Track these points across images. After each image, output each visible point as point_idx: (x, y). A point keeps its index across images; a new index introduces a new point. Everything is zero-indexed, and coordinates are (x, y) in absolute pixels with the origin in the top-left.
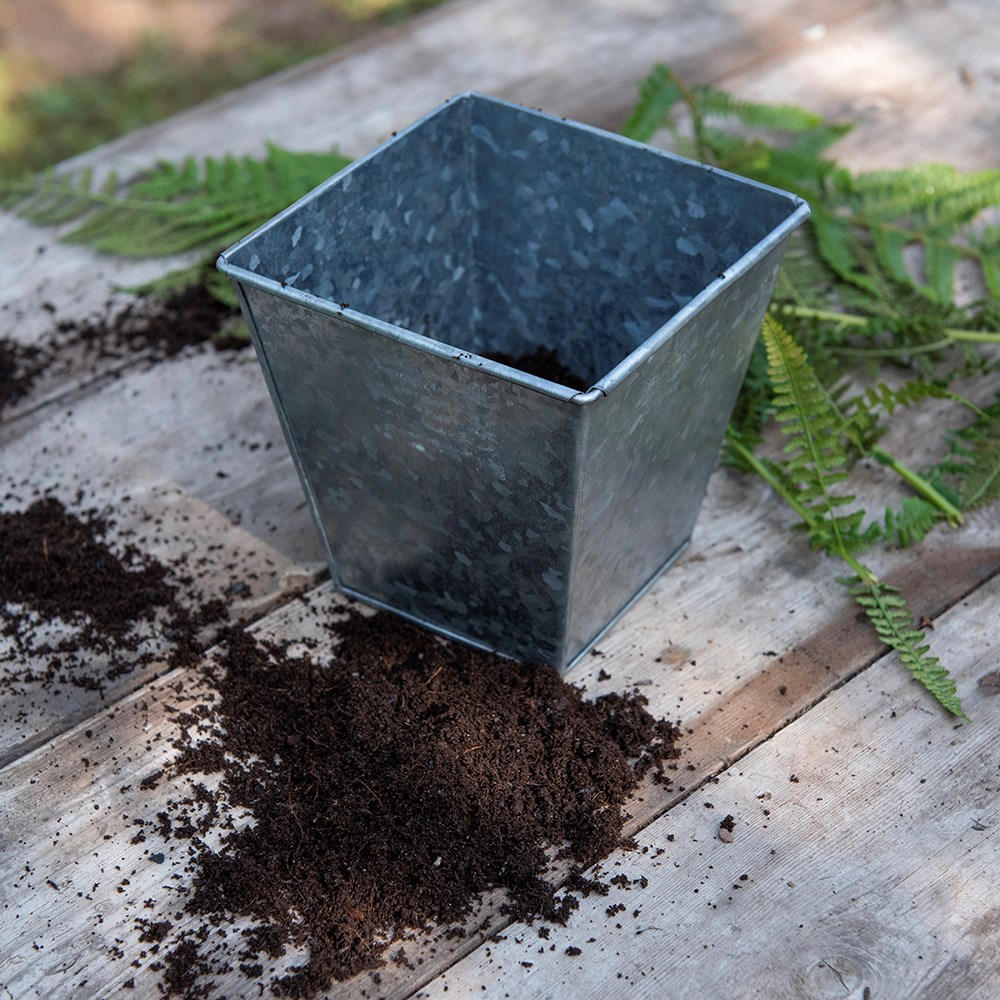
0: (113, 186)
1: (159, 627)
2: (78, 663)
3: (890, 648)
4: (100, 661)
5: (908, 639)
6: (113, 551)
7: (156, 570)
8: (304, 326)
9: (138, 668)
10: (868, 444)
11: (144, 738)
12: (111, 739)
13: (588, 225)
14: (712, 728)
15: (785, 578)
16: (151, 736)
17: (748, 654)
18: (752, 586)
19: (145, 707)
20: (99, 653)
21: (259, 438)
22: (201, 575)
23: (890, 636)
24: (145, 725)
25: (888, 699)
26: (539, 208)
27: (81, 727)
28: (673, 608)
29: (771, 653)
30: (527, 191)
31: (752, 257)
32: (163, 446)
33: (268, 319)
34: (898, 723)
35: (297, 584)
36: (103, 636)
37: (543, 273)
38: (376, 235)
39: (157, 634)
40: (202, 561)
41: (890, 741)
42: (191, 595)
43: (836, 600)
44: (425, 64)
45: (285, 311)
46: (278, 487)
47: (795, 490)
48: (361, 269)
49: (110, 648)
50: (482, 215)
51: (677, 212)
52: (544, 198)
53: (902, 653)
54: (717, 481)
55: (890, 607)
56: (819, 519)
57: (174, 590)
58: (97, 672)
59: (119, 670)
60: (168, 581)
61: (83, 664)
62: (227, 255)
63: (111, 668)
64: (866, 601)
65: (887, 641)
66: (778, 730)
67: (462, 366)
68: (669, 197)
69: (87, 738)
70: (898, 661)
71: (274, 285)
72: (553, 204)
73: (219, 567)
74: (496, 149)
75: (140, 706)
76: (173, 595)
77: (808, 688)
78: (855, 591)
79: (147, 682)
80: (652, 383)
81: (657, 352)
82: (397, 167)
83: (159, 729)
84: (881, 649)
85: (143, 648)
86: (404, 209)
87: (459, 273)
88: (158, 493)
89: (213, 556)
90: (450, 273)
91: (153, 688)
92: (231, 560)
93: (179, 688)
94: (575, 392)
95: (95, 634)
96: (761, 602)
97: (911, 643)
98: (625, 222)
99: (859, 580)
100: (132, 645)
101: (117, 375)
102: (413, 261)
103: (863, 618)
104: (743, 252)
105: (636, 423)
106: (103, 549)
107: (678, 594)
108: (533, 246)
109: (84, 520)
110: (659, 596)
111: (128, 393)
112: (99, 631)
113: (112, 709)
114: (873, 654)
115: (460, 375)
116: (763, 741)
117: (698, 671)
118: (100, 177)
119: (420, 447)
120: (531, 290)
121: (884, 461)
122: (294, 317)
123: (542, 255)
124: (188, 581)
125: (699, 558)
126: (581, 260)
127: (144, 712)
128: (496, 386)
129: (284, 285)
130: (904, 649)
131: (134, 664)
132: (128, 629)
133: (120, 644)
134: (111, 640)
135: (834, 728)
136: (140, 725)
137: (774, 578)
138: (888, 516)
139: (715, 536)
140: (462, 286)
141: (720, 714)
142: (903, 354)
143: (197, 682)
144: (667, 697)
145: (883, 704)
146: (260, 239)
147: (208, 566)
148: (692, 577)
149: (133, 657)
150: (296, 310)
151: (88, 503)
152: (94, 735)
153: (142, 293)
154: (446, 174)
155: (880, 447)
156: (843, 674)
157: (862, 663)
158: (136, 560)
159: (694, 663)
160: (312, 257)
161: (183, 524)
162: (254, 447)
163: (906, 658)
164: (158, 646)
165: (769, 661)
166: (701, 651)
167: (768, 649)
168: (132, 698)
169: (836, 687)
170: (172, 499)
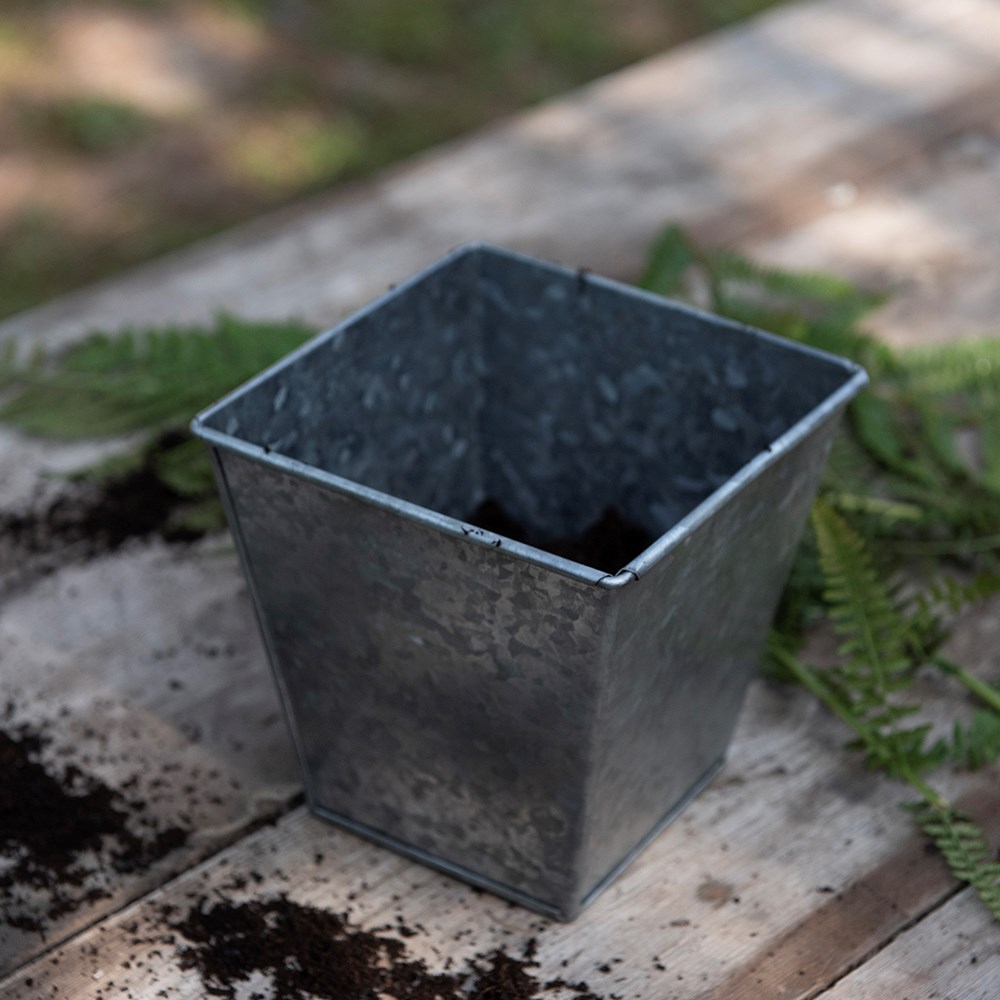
0: (40, 358)
1: (107, 858)
2: (13, 901)
3: (965, 884)
4: (40, 897)
5: (986, 873)
6: (50, 771)
7: (101, 793)
8: (288, 498)
9: (85, 906)
10: (929, 650)
11: (93, 987)
12: (56, 989)
13: (610, 393)
14: (762, 976)
15: (838, 804)
16: (102, 984)
17: (801, 890)
18: (802, 812)
19: (94, 951)
20: (37, 888)
21: (219, 643)
22: (155, 799)
23: (965, 870)
24: (95, 972)
25: (966, 943)
26: (554, 375)
27: (20, 975)
28: (709, 838)
29: (827, 890)
30: (540, 355)
31: (802, 428)
32: (105, 652)
33: (246, 491)
34: (980, 969)
35: (269, 809)
36: (42, 869)
37: (558, 450)
38: (369, 401)
39: (105, 866)
40: (156, 784)
41: (971, 990)
42: (144, 822)
43: (899, 829)
44: (396, 225)
45: (268, 481)
46: (243, 698)
47: (846, 702)
48: (351, 439)
49: (51, 883)
50: (488, 383)
51: (714, 380)
52: (559, 363)
53: (980, 889)
54: (755, 693)
55: (963, 837)
56: (876, 735)
57: (124, 816)
58: (36, 910)
59: (62, 908)
60: (117, 806)
61: (20, 902)
62: (203, 416)
63: (53, 906)
64: (935, 830)
65: (963, 875)
66: (841, 977)
67: (472, 543)
68: (705, 363)
69: (27, 988)
70: (976, 899)
71: (256, 452)
72: (570, 370)
73: (176, 790)
74: (506, 306)
75: (88, 949)
76: (122, 823)
77: (872, 930)
78: (923, 817)
79: (95, 923)
80: (688, 570)
81: (694, 534)
82: (395, 324)
83: (112, 977)
84: (956, 884)
85: (89, 883)
86: (400, 372)
87: (459, 448)
88: (101, 705)
89: (169, 777)
90: (448, 448)
91: (103, 929)
92: (190, 782)
93: (134, 929)
94: (601, 574)
95: (32, 867)
96: (814, 831)
97: (989, 878)
98: (653, 391)
99: (925, 805)
100: (77, 879)
101: (48, 571)
102: (408, 432)
103: (932, 848)
104: (789, 424)
105: (669, 616)
106: (39, 770)
107: (714, 822)
108: (546, 419)
109: (16, 736)
110: (693, 824)
111: (63, 593)
112: (38, 863)
113: (55, 954)
114: (946, 890)
115: (469, 554)
116: (822, 991)
117: (743, 909)
118: (25, 348)
119: (418, 641)
120: (544, 468)
121: (948, 669)
122: (279, 488)
123: (556, 428)
124: (139, 806)
125: (737, 781)
126: (602, 434)
127: (93, 958)
128: (510, 567)
129: (267, 451)
130: (982, 884)
131: (79, 902)
132: (72, 860)
133: (63, 878)
134: (52, 874)
135: (904, 976)
136: (89, 973)
137: (826, 803)
138: (957, 733)
139: (755, 754)
140: (463, 463)
141: (771, 960)
142: (964, 548)
143: (154, 922)
144: (708, 940)
145: (960, 949)
146: (239, 402)
147: (165, 790)
148: (729, 802)
149: (76, 893)
150: (280, 481)
151: (20, 717)
152: (35, 984)
153: (78, 478)
154: (449, 335)
155: (944, 654)
156: (913, 913)
157: (934, 899)
158: (78, 781)
159: (737, 901)
160: (296, 423)
161: (132, 742)
162: (213, 653)
163: (985, 895)
164: (108, 881)
165: (825, 898)
166: (746, 887)
167: (824, 883)
168: (79, 941)
169: (906, 928)
170: (118, 712)
